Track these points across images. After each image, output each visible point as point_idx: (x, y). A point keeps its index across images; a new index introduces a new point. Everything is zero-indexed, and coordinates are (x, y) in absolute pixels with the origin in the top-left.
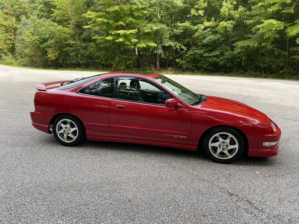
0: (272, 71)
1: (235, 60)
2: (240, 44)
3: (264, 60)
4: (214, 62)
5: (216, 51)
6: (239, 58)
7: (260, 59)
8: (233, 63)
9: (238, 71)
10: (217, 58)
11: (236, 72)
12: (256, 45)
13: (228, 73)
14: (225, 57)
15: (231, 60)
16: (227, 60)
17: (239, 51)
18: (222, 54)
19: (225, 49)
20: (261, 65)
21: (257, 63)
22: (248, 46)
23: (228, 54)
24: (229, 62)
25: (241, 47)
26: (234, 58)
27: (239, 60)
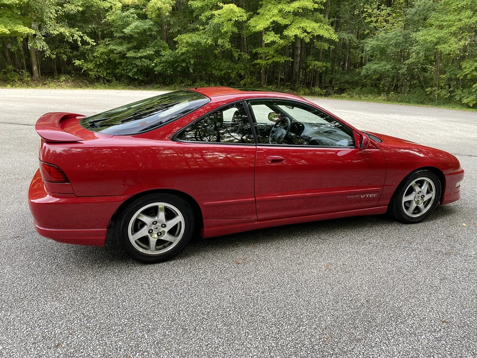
0: (229, 82)
1: (179, 65)
2: (185, 38)
3: (219, 66)
4: (144, 67)
5: (147, 49)
6: (183, 61)
7: (214, 64)
8: (175, 69)
9: (183, 83)
10: (150, 60)
11: (180, 84)
12: (210, 42)
13: (167, 85)
14: (163, 59)
15: (172, 64)
16: (166, 64)
17: (184, 50)
18: (158, 54)
19: (161, 47)
20: (216, 73)
21: (209, 69)
22: (199, 43)
23: (167, 54)
24: (169, 67)
25: (187, 42)
26: (177, 62)
27: (184, 65)
